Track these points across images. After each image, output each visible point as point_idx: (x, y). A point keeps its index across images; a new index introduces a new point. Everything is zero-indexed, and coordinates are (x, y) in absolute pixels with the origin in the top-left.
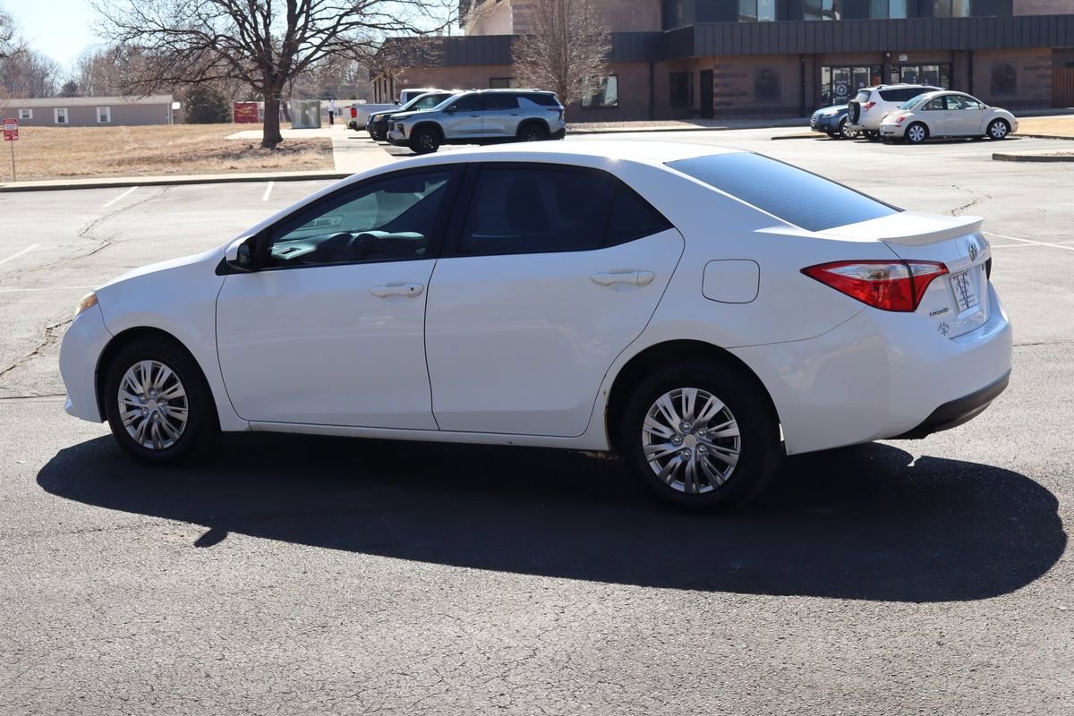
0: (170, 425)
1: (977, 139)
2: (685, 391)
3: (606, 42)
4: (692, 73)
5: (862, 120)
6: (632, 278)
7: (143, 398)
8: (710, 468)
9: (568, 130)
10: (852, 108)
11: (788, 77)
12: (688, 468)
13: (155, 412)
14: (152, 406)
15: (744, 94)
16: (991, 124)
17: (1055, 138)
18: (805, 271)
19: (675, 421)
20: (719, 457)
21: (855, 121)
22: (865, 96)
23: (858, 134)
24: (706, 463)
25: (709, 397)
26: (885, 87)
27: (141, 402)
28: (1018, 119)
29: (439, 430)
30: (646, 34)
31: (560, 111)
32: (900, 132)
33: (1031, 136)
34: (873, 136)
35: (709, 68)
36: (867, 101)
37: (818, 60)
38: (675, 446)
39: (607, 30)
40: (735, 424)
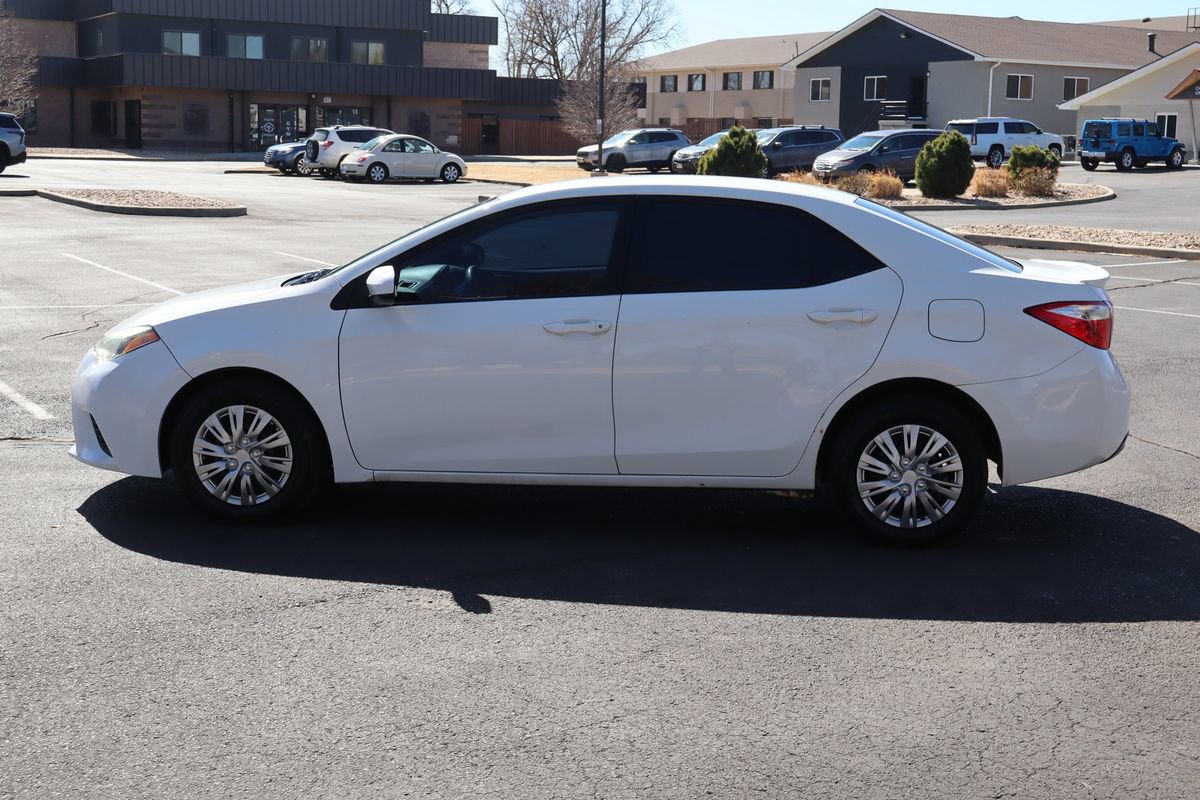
0: (267, 476)
1: (429, 181)
2: (904, 427)
3: (31, 64)
4: (115, 103)
5: (320, 158)
6: (856, 316)
7: (230, 448)
8: (930, 502)
9: (28, 155)
10: (310, 146)
11: (217, 112)
12: (906, 503)
13: (247, 463)
14: (243, 456)
15: (173, 126)
16: (444, 168)
17: (503, 183)
18: (1028, 311)
19: (895, 456)
20: (939, 490)
21: (313, 159)
22: (323, 135)
23: (312, 171)
24: (927, 497)
25: (931, 433)
26: (342, 128)
27: (227, 452)
28: (467, 164)
29: (619, 474)
30: (65, 60)
31: (21, 134)
32: (362, 171)
33: (479, 181)
34: (332, 173)
35: (135, 98)
36: (326, 139)
37: (246, 96)
38: (894, 482)
39: (33, 53)
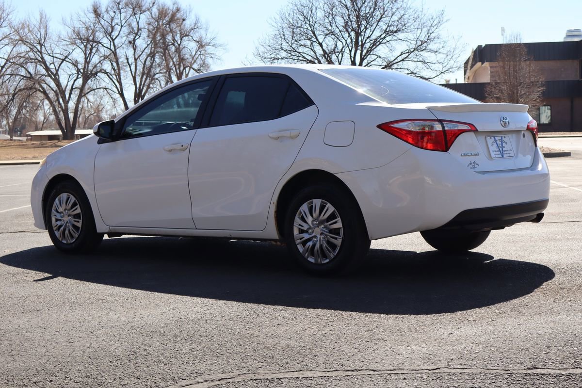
0: (74, 230)
2: (315, 201)
3: (542, 85)
6: (287, 134)
7: (62, 215)
8: (327, 248)
12: (316, 249)
13: (67, 222)
14: (66, 219)
18: (379, 127)
19: (310, 219)
20: (331, 241)
24: (325, 245)
25: (327, 204)
27: (61, 217)
29: (196, 229)
38: (310, 235)
39: (542, 79)
40: (340, 220)
